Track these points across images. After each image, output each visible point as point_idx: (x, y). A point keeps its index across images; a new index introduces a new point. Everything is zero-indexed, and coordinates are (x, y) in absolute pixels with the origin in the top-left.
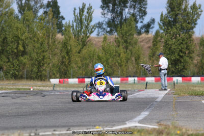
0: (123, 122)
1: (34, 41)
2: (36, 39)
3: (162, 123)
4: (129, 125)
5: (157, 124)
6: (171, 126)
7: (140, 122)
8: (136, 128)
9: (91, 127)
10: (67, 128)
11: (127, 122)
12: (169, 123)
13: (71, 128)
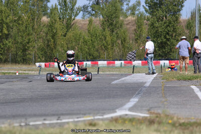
0: (113, 110)
1: (19, 24)
2: (20, 22)
3: (152, 111)
4: (119, 113)
5: (147, 112)
6: (162, 115)
7: (131, 109)
8: (127, 117)
9: (81, 116)
10: (57, 117)
11: (117, 110)
12: (160, 111)
13: (62, 117)
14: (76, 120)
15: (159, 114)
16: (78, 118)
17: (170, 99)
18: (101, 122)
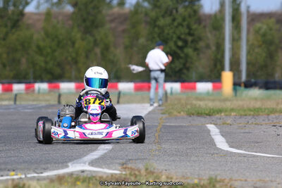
0: (64, 163)
3: (129, 166)
7: (92, 163)
11: (70, 164)
15: (139, 170)
18: (34, 183)
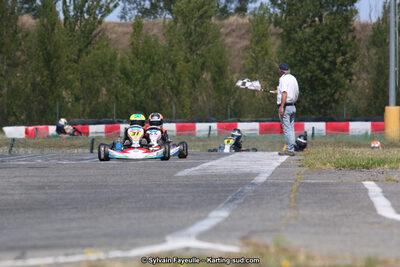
4: (174, 244)
5: (239, 243)
6: (272, 249)
7: (201, 236)
8: (187, 253)
10: (17, 253)
11: (169, 238)
12: (268, 240)
13: (29, 253)
14: (62, 259)
15: (267, 247)
16: (67, 255)
17: (304, 212)
